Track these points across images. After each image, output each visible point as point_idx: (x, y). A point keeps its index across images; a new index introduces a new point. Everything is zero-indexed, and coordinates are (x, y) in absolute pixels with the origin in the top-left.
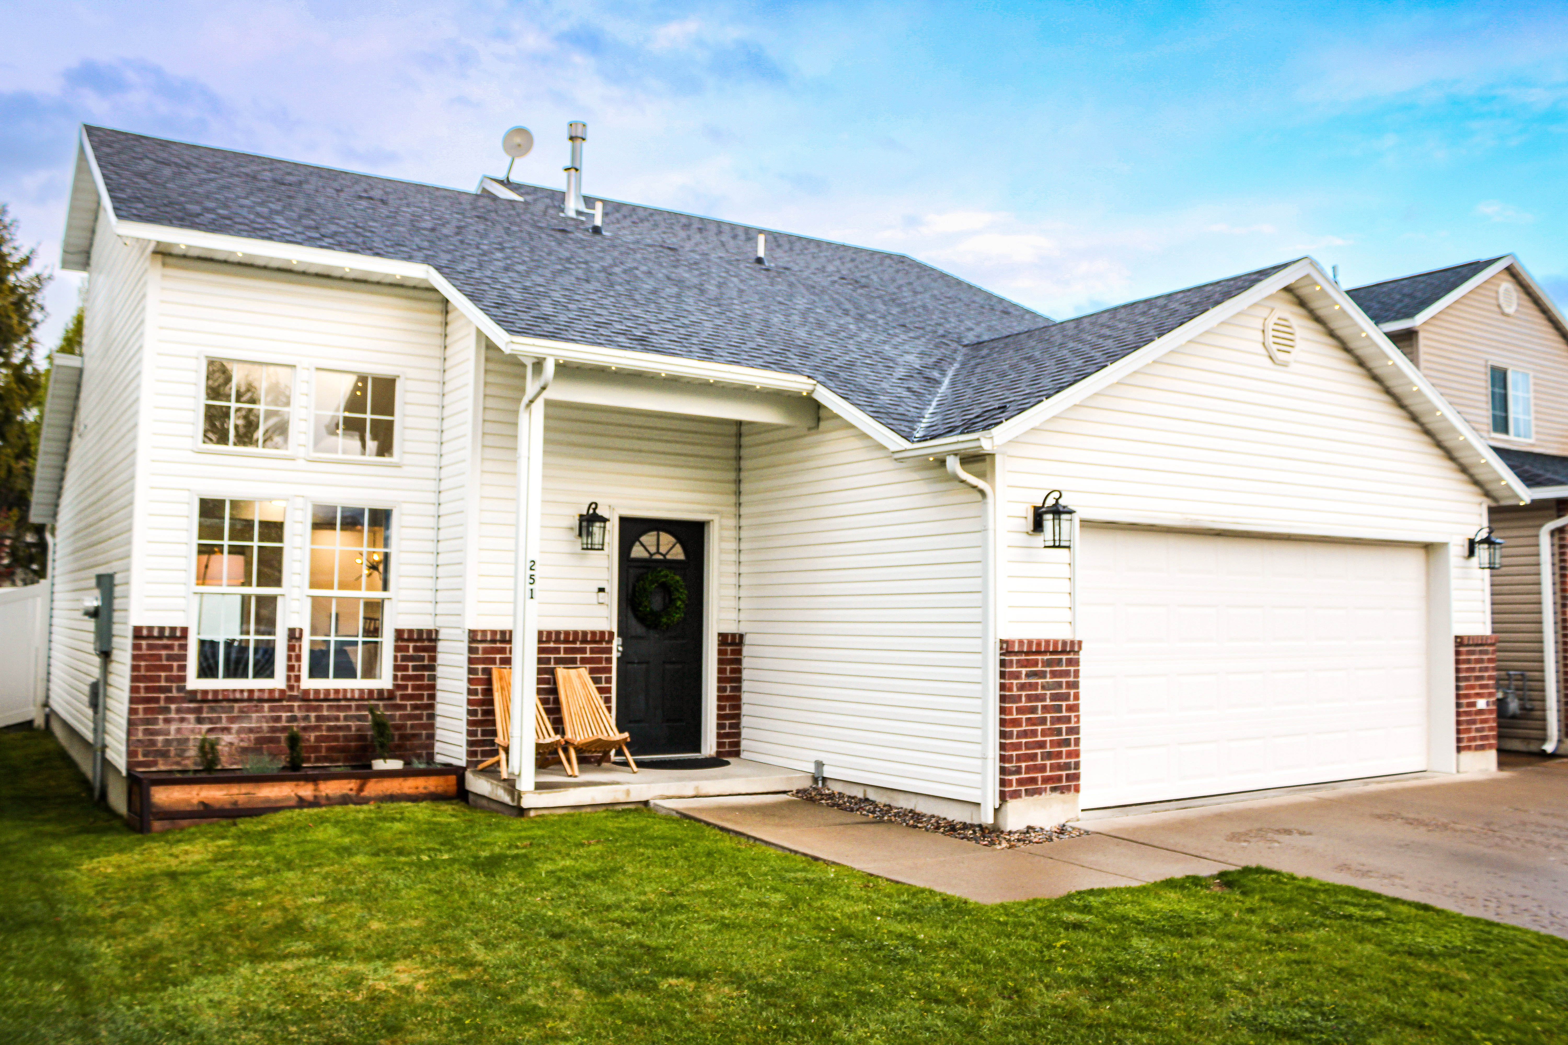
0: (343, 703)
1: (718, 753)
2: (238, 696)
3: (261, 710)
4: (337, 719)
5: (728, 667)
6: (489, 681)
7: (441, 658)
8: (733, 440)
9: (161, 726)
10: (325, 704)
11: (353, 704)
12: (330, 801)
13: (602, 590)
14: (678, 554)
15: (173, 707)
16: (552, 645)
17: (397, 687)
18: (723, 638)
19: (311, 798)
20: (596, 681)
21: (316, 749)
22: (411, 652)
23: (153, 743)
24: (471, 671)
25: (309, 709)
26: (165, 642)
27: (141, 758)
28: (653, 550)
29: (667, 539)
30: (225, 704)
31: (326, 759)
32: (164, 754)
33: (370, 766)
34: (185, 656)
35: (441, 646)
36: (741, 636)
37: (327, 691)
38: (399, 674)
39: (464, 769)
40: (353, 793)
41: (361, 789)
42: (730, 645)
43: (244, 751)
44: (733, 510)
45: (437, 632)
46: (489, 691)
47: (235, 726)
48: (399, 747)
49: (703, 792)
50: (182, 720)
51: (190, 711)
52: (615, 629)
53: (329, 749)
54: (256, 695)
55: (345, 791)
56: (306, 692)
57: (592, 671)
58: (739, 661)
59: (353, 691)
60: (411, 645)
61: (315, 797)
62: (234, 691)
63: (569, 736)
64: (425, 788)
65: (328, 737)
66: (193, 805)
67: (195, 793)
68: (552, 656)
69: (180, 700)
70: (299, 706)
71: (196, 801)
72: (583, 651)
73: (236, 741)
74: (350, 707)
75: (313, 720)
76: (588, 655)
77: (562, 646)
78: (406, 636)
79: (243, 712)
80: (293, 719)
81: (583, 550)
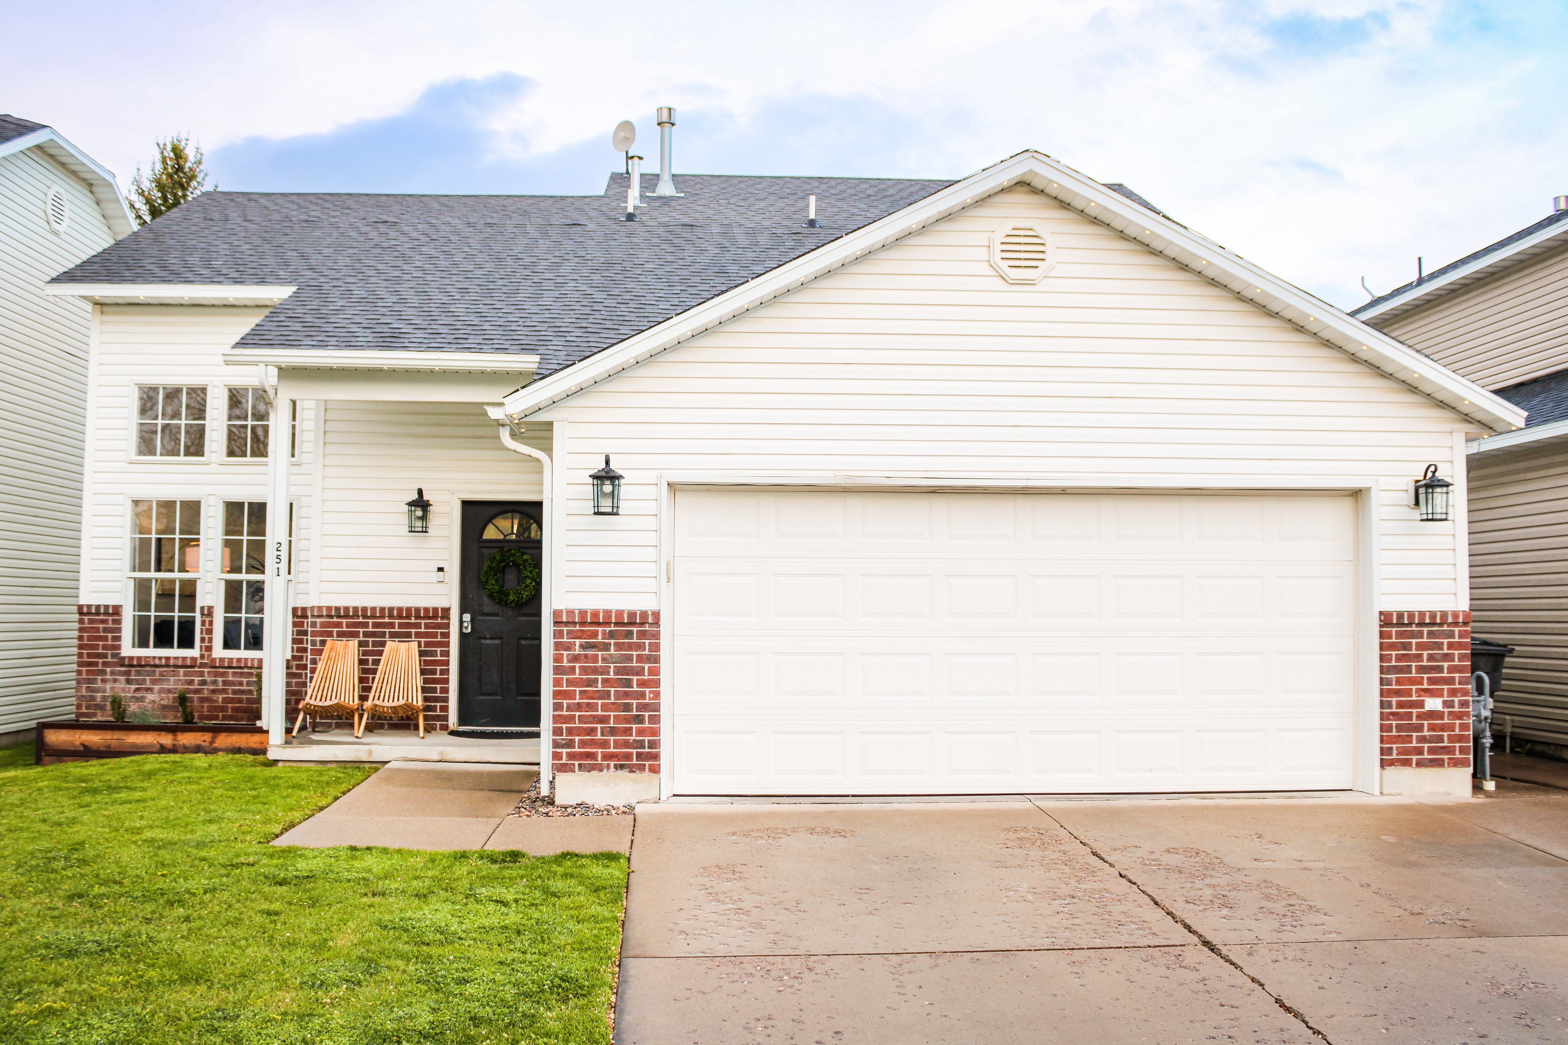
0: (246, 670)
2: (157, 662)
3: (177, 674)
4: (241, 684)
9: (99, 684)
10: (230, 671)
13: (441, 569)
15: (108, 670)
16: (387, 620)
19: (170, 747)
20: (422, 653)
21: (223, 709)
23: (93, 698)
24: (311, 643)
25: (217, 675)
26: (102, 617)
27: (84, 710)
28: (506, 531)
30: (148, 669)
31: (231, 718)
32: (102, 708)
34: (120, 628)
38: (295, 646)
40: (206, 744)
41: (212, 742)
43: (164, 707)
47: (156, 687)
49: (449, 758)
50: (115, 681)
51: (121, 673)
52: (455, 606)
53: (234, 709)
54: (172, 662)
55: (200, 742)
57: (421, 645)
59: (253, 660)
61: (174, 745)
62: (154, 658)
65: (233, 699)
66: (76, 746)
67: (77, 736)
68: (387, 630)
69: (114, 665)
70: (209, 672)
71: (78, 743)
72: (418, 626)
73: (157, 699)
74: (251, 674)
75: (221, 684)
76: (423, 630)
77: (397, 621)
78: (299, 613)
79: (163, 676)
80: (204, 683)
81: (411, 532)
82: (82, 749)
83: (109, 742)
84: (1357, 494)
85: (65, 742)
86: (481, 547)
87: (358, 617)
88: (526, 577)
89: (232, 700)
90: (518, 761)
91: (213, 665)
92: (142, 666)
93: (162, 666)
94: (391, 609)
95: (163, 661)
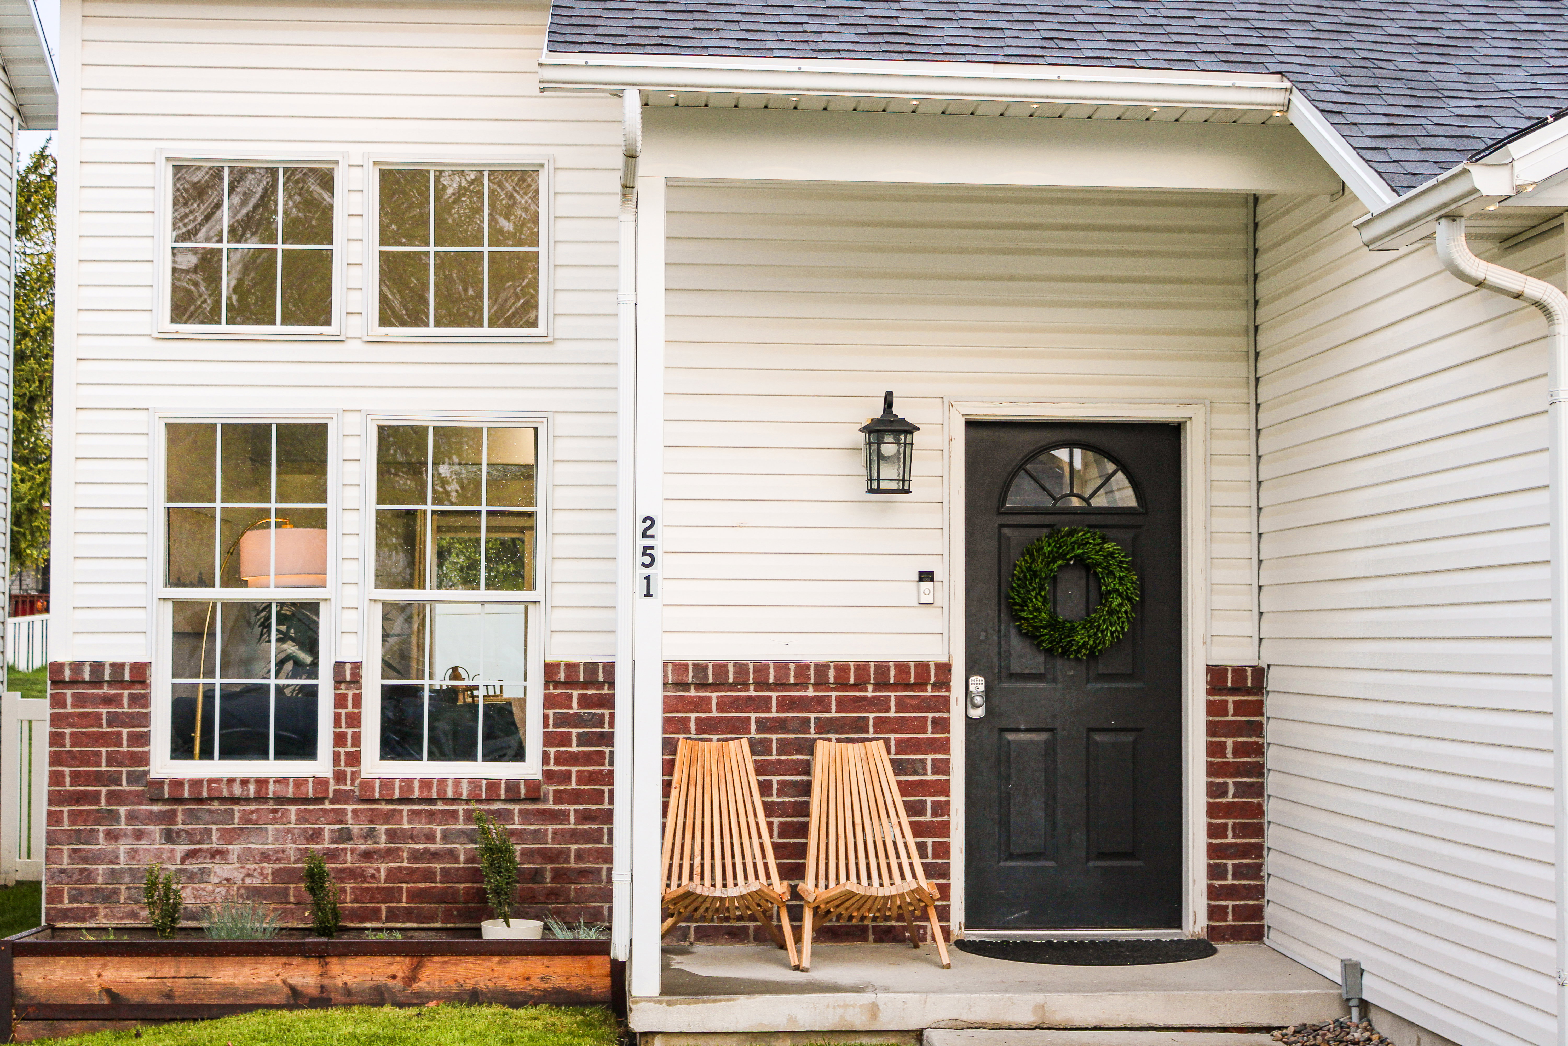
0: (440, 806)
1: (1211, 929)
2: (237, 791)
3: (284, 818)
4: (430, 837)
5: (1230, 742)
8: (1240, 240)
9: (102, 844)
10: (406, 808)
11: (460, 808)
13: (926, 576)
14: (1120, 494)
15: (122, 810)
16: (810, 692)
17: (549, 776)
18: (1223, 677)
19: (314, 992)
21: (389, 895)
22: (575, 708)
23: (87, 875)
25: (374, 817)
26: (106, 690)
27: (66, 904)
28: (1059, 488)
29: (1093, 465)
30: (215, 806)
31: (408, 914)
32: (109, 897)
33: (478, 932)
34: (147, 716)
36: (1259, 673)
37: (408, 783)
38: (552, 750)
40: (397, 984)
41: (412, 978)
42: (1234, 691)
43: (254, 893)
44: (1243, 393)
47: (235, 849)
48: (552, 894)
49: (1058, 1018)
50: (139, 835)
51: (152, 818)
52: (958, 658)
53: (414, 895)
55: (381, 979)
56: (367, 784)
57: (896, 747)
58: (1258, 729)
59: (457, 782)
60: (576, 693)
61: (323, 987)
62: (231, 781)
63: (809, 882)
64: (544, 979)
65: (412, 871)
66: (91, 995)
67: (94, 973)
68: (812, 716)
69: (139, 798)
70: (354, 812)
71: (95, 988)
72: (881, 704)
73: (238, 876)
74: (454, 814)
75: (383, 838)
76: (892, 714)
77: (834, 694)
78: (562, 677)
79: (249, 821)
80: (345, 836)
81: (871, 491)
82: (105, 1001)
83: (169, 983)
85: (63, 986)
86: (1002, 526)
87: (746, 685)
88: (1109, 592)
89: (414, 875)
90: (1217, 1023)
91: (367, 795)
92: (200, 801)
93: (247, 800)
94: (822, 668)
95: (252, 788)
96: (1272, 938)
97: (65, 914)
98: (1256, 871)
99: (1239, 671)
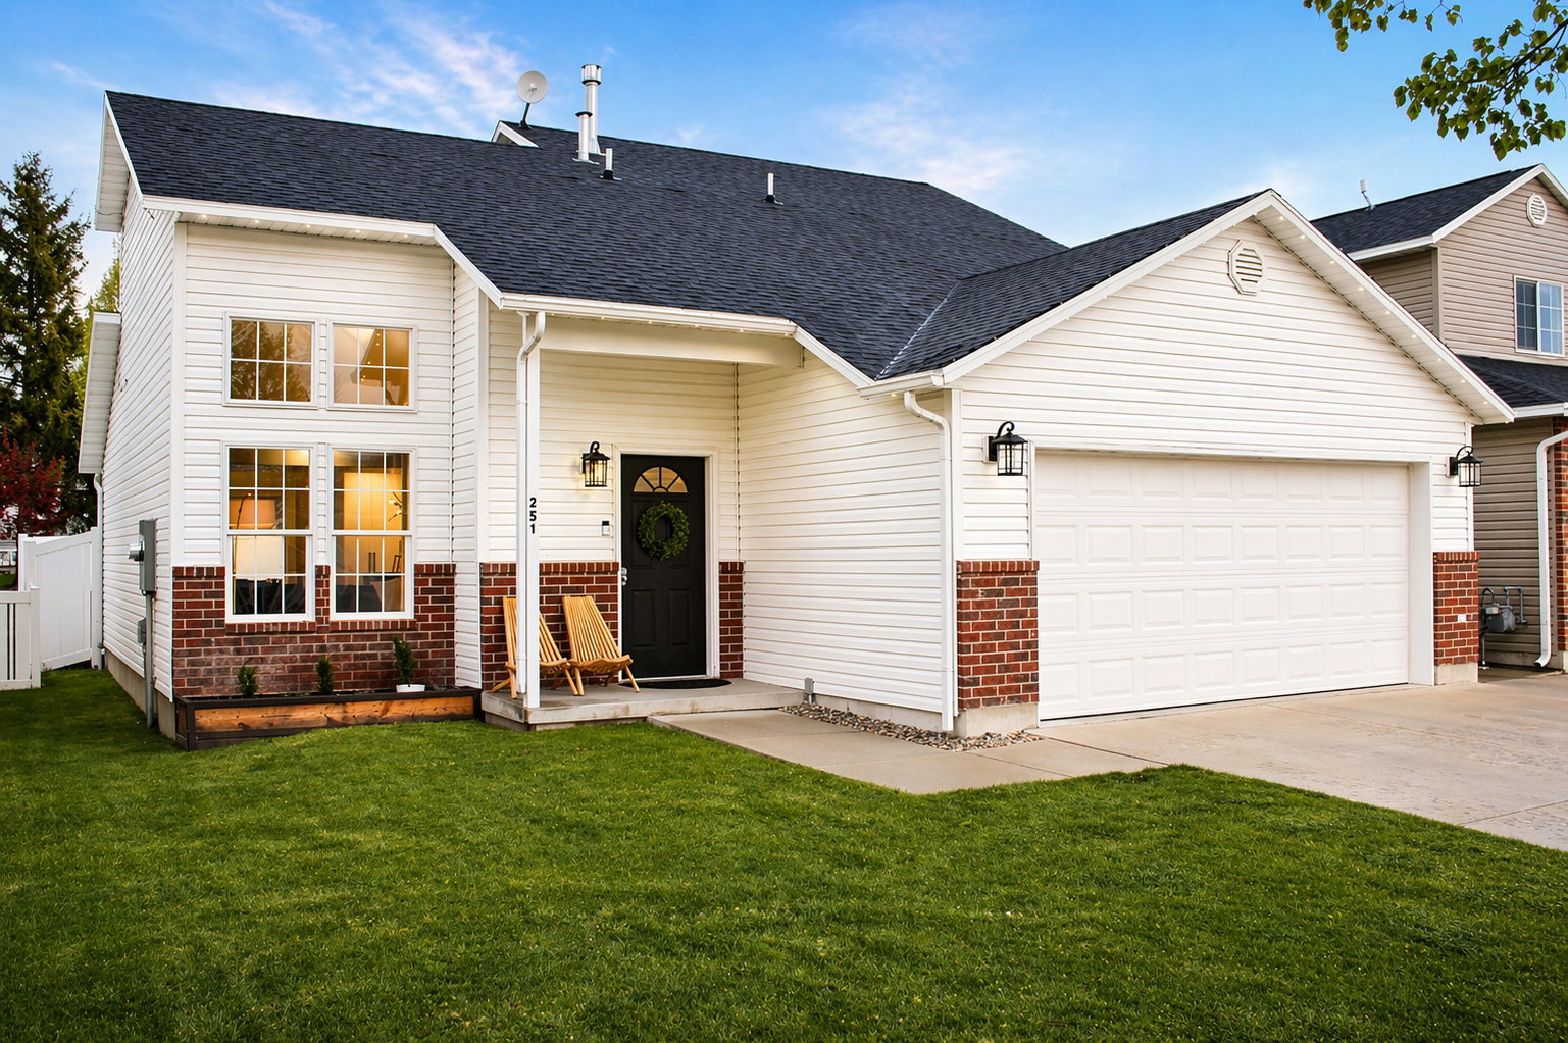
0: (369, 633)
1: (722, 674)
2: (272, 629)
3: (293, 641)
4: (364, 648)
5: (728, 594)
6: (501, 611)
7: (458, 590)
8: (731, 381)
9: (203, 657)
10: (352, 635)
11: (378, 634)
12: (358, 722)
13: (606, 523)
14: (679, 487)
15: (213, 639)
16: (560, 576)
17: (419, 618)
18: (724, 567)
19: (340, 719)
20: (601, 608)
21: (348, 676)
22: (430, 585)
23: (197, 672)
24: (483, 601)
25: (338, 639)
26: (203, 580)
27: (186, 686)
28: (655, 483)
29: (669, 475)
30: (260, 636)
31: (355, 685)
33: (395, 690)
34: (223, 593)
35: (458, 579)
36: (741, 564)
37: (354, 623)
38: (420, 606)
39: (480, 691)
40: (378, 714)
42: (730, 572)
43: (280, 678)
44: (732, 446)
45: (454, 566)
46: (501, 620)
47: (270, 657)
49: (700, 708)
50: (222, 652)
51: (228, 643)
52: (620, 560)
53: (357, 676)
54: (289, 628)
55: (371, 713)
56: (335, 624)
57: (598, 599)
58: (739, 588)
59: (377, 622)
60: (430, 579)
61: (343, 718)
62: (269, 624)
63: (575, 659)
64: (442, 709)
65: (356, 665)
66: (234, 726)
67: (234, 716)
68: (561, 586)
69: (221, 633)
70: (328, 637)
71: (236, 723)
72: (590, 581)
73: (272, 670)
74: (377, 637)
75: (342, 649)
76: (594, 585)
77: (569, 577)
78: (426, 571)
79: (278, 643)
80: (323, 649)
81: (586, 486)
82: (241, 730)
83: (271, 719)
84: (1409, 467)
85: (220, 723)
89: (356, 667)
91: (333, 629)
92: (254, 634)
96: (745, 676)
97: (185, 692)
98: (740, 648)
99: (734, 564)
